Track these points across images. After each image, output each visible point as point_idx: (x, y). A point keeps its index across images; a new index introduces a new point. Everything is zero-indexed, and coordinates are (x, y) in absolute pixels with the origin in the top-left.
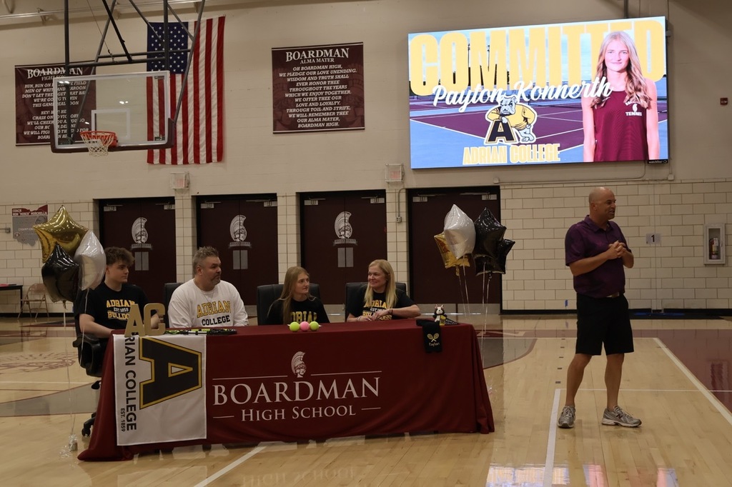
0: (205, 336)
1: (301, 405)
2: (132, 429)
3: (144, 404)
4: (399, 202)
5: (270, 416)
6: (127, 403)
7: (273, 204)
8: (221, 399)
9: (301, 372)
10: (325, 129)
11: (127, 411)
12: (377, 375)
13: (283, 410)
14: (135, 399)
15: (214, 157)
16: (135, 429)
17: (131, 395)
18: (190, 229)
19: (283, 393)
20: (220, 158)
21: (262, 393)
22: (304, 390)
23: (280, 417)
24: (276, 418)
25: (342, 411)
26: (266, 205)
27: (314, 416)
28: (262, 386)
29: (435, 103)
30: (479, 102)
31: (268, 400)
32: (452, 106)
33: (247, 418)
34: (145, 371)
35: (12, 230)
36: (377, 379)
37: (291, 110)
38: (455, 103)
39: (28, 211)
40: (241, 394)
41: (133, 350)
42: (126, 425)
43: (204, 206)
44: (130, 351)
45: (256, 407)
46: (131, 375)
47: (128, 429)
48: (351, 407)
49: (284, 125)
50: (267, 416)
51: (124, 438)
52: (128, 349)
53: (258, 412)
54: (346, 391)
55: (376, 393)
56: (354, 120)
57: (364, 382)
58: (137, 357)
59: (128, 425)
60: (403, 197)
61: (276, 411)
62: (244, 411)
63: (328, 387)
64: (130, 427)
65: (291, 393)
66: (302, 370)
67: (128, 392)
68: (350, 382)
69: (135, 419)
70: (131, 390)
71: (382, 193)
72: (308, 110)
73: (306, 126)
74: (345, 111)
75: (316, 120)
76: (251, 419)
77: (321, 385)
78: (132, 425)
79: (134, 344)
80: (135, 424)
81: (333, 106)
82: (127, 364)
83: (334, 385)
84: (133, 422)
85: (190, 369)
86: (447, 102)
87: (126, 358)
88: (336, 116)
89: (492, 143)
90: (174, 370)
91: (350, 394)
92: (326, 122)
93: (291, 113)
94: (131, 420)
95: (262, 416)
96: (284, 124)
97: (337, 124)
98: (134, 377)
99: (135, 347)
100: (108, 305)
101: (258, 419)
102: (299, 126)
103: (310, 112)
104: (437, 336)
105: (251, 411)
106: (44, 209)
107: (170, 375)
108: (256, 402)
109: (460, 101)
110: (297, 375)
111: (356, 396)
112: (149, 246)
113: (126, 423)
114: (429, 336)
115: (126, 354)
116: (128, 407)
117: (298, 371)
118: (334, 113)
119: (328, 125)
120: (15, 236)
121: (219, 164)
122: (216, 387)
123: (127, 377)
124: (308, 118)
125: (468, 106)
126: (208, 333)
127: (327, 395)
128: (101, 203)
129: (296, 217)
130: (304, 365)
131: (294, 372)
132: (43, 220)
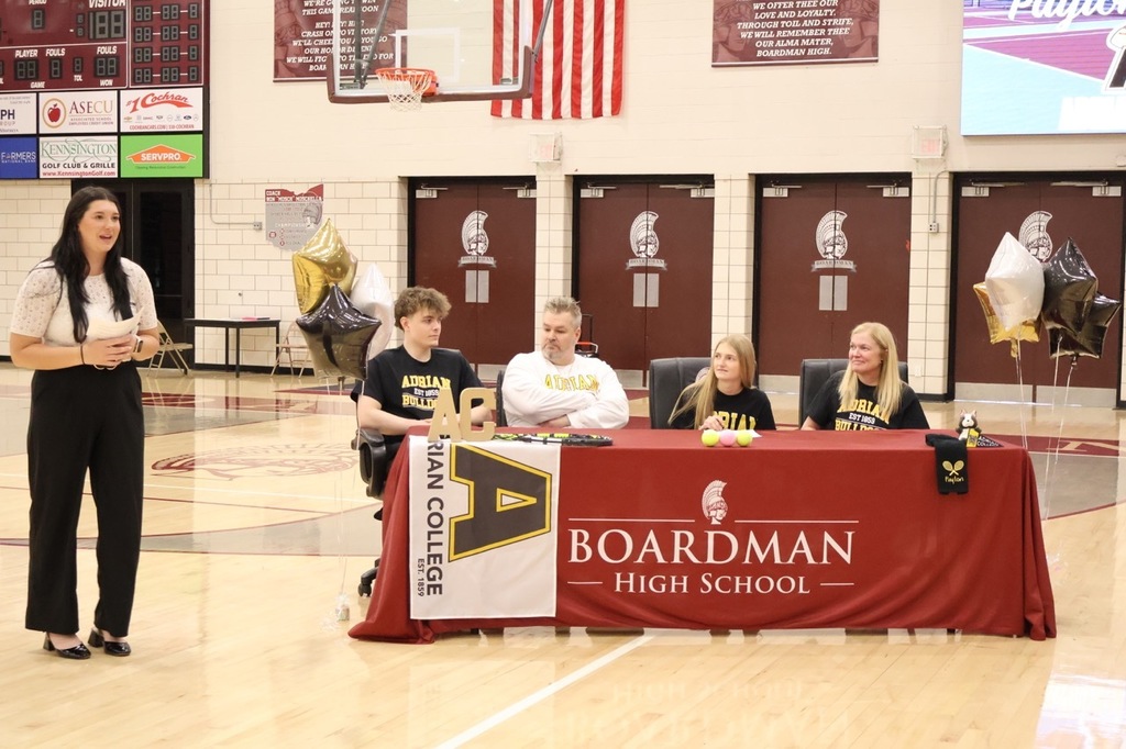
0: (558, 447)
1: (716, 571)
2: (435, 592)
3: (455, 554)
4: (935, 196)
5: (663, 586)
6: (429, 550)
7: (707, 193)
8: (581, 553)
9: (718, 516)
10: (804, 59)
11: (429, 563)
12: (849, 527)
13: (685, 578)
14: (441, 544)
15: (607, 107)
16: (441, 593)
17: (435, 538)
18: (561, 234)
19: (687, 550)
20: (616, 109)
21: (650, 546)
22: (722, 547)
23: (679, 588)
24: (673, 590)
25: (786, 585)
26: (694, 194)
27: (737, 591)
28: (651, 536)
29: (1012, 14)
30: (1096, 13)
31: (661, 560)
32: (1044, 20)
33: (625, 587)
34: (458, 499)
35: (264, 227)
36: (850, 534)
37: (745, 25)
38: (1049, 15)
39: (291, 194)
40: (615, 546)
41: (441, 465)
42: (425, 587)
43: (585, 193)
44: (435, 465)
45: (639, 570)
46: (436, 505)
47: (429, 594)
48: (801, 579)
49: (730, 51)
50: (657, 584)
51: (422, 608)
52: (433, 461)
53: (642, 578)
54: (795, 551)
55: (847, 558)
56: (859, 46)
57: (827, 538)
58: (446, 477)
59: (429, 586)
60: (944, 187)
61: (673, 578)
62: (619, 575)
63: (763, 544)
64: (432, 589)
65: (699, 549)
66: (720, 512)
67: (430, 533)
68: (802, 537)
69: (440, 578)
70: (435, 530)
71: (904, 179)
72: (776, 24)
73: (771, 53)
74: (843, 27)
75: (790, 43)
76: (631, 590)
77: (752, 539)
78: (435, 586)
79: (442, 454)
80: (440, 586)
81: (821, 18)
82: (431, 486)
83: (774, 540)
84: (437, 582)
85: (532, 501)
86: (1036, 13)
87: (429, 476)
88: (826, 36)
89: (1117, 90)
90: (506, 500)
91: (801, 558)
92: (807, 47)
93: (746, 30)
94: (434, 579)
95: (648, 585)
96: (733, 50)
97: (827, 51)
98: (441, 508)
99: (444, 459)
100: (406, 383)
101: (642, 590)
102: (759, 53)
103: (780, 28)
104: (960, 465)
105: (632, 575)
106: (317, 191)
107: (499, 509)
108: (640, 560)
109: (1059, 11)
110: (711, 520)
111: (811, 560)
112: (490, 261)
113: (426, 582)
114: (947, 465)
115: (429, 470)
116: (429, 556)
117: (713, 513)
118: (823, 31)
119: (810, 52)
120: (269, 237)
121: (615, 119)
122: (575, 533)
123: (430, 508)
124: (775, 40)
125: (1075, 20)
126: (564, 442)
127: (762, 557)
128: (413, 184)
129: (748, 219)
130: (724, 505)
131: (706, 514)
132: (315, 211)
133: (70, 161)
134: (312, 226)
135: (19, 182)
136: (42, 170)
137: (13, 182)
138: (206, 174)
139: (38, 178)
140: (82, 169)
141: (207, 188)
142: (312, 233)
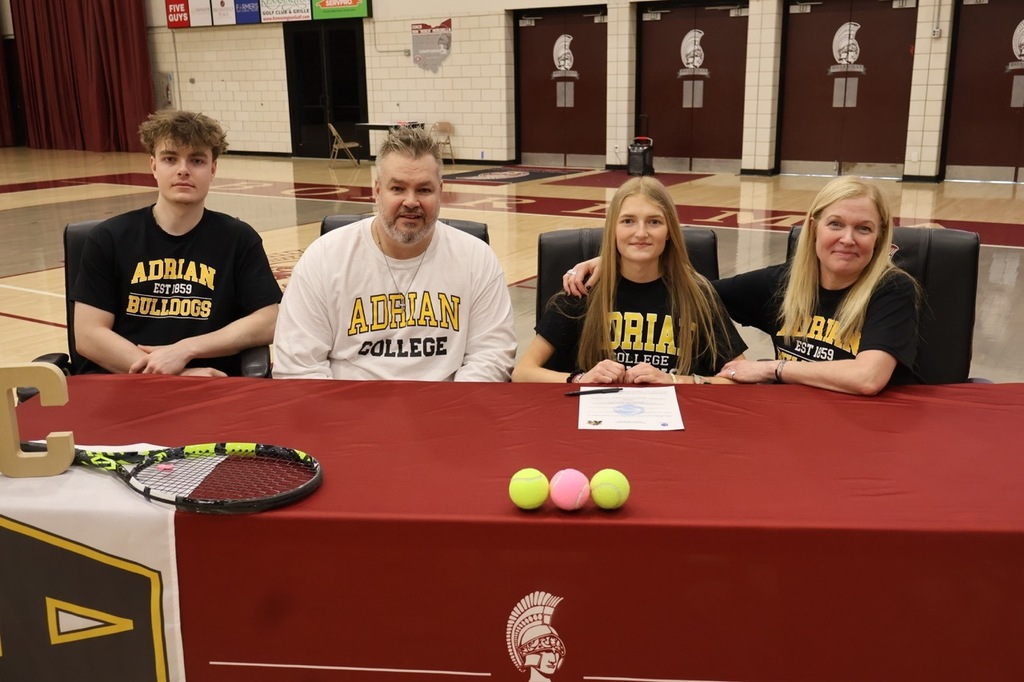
0: (171, 511)
4: (940, 5)
7: (743, 13)
9: (543, 665)
18: (627, 51)
26: (733, 14)
35: (412, 53)
39: (429, 27)
43: (647, 17)
66: (548, 657)
85: (125, 625)
90: (69, 622)
106: (447, 24)
107: (55, 639)
110: (527, 675)
112: (574, 74)
117: (532, 660)
120: (415, 61)
126: (179, 502)
128: (516, 15)
129: (776, 33)
130: (557, 643)
131: (518, 662)
132: (446, 40)
133: (280, 9)
134: (445, 52)
135: (250, 26)
136: (263, 17)
137: (246, 26)
138: (370, 14)
139: (260, 22)
140: (288, 15)
141: (372, 25)
142: (444, 57)
